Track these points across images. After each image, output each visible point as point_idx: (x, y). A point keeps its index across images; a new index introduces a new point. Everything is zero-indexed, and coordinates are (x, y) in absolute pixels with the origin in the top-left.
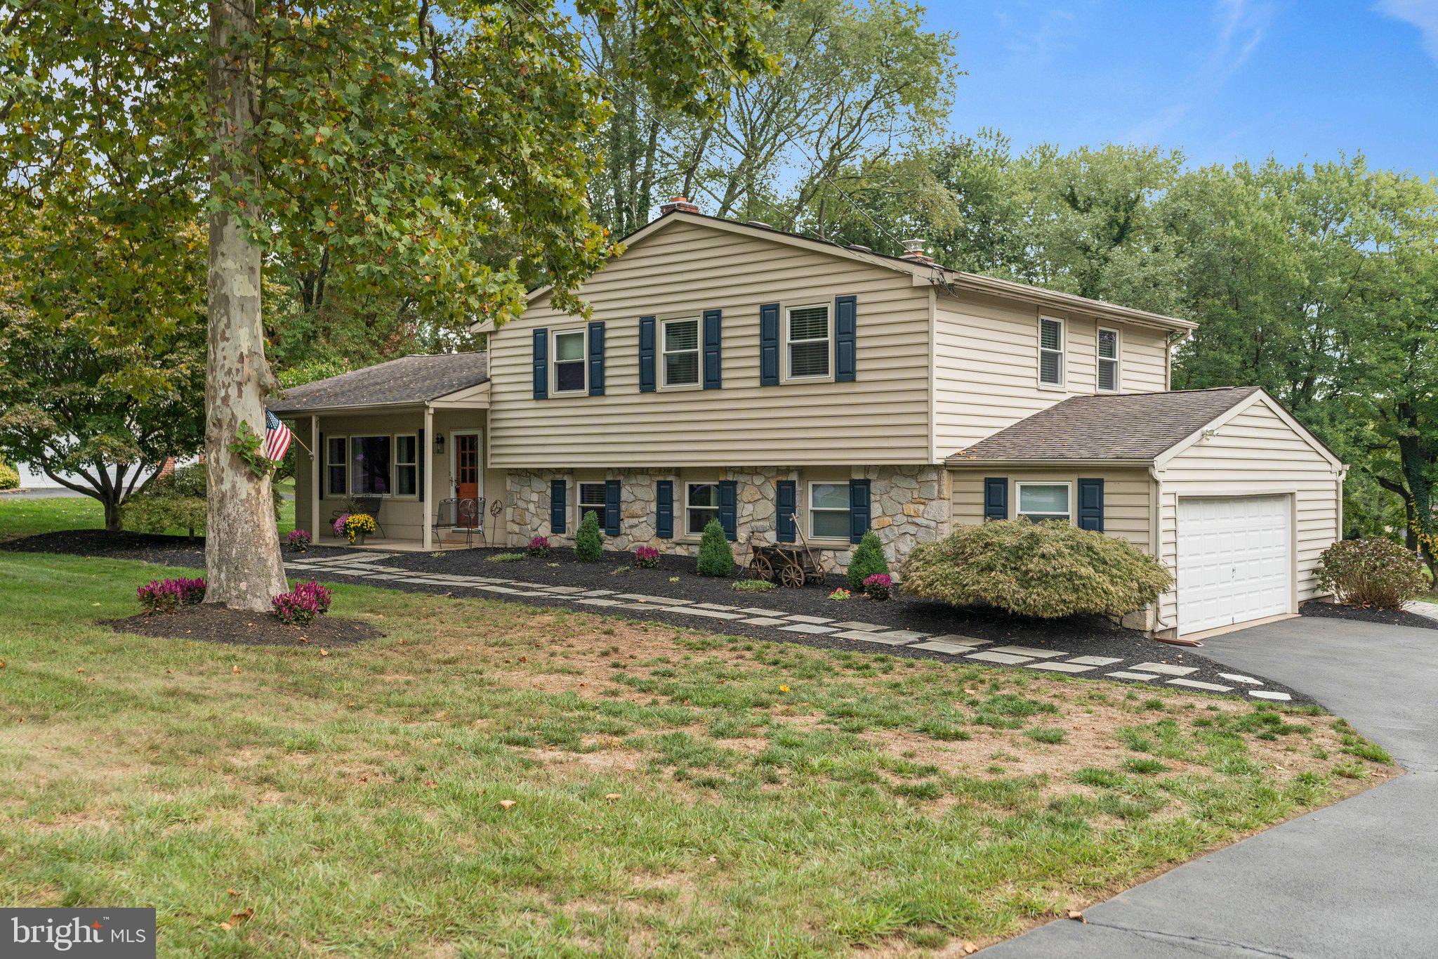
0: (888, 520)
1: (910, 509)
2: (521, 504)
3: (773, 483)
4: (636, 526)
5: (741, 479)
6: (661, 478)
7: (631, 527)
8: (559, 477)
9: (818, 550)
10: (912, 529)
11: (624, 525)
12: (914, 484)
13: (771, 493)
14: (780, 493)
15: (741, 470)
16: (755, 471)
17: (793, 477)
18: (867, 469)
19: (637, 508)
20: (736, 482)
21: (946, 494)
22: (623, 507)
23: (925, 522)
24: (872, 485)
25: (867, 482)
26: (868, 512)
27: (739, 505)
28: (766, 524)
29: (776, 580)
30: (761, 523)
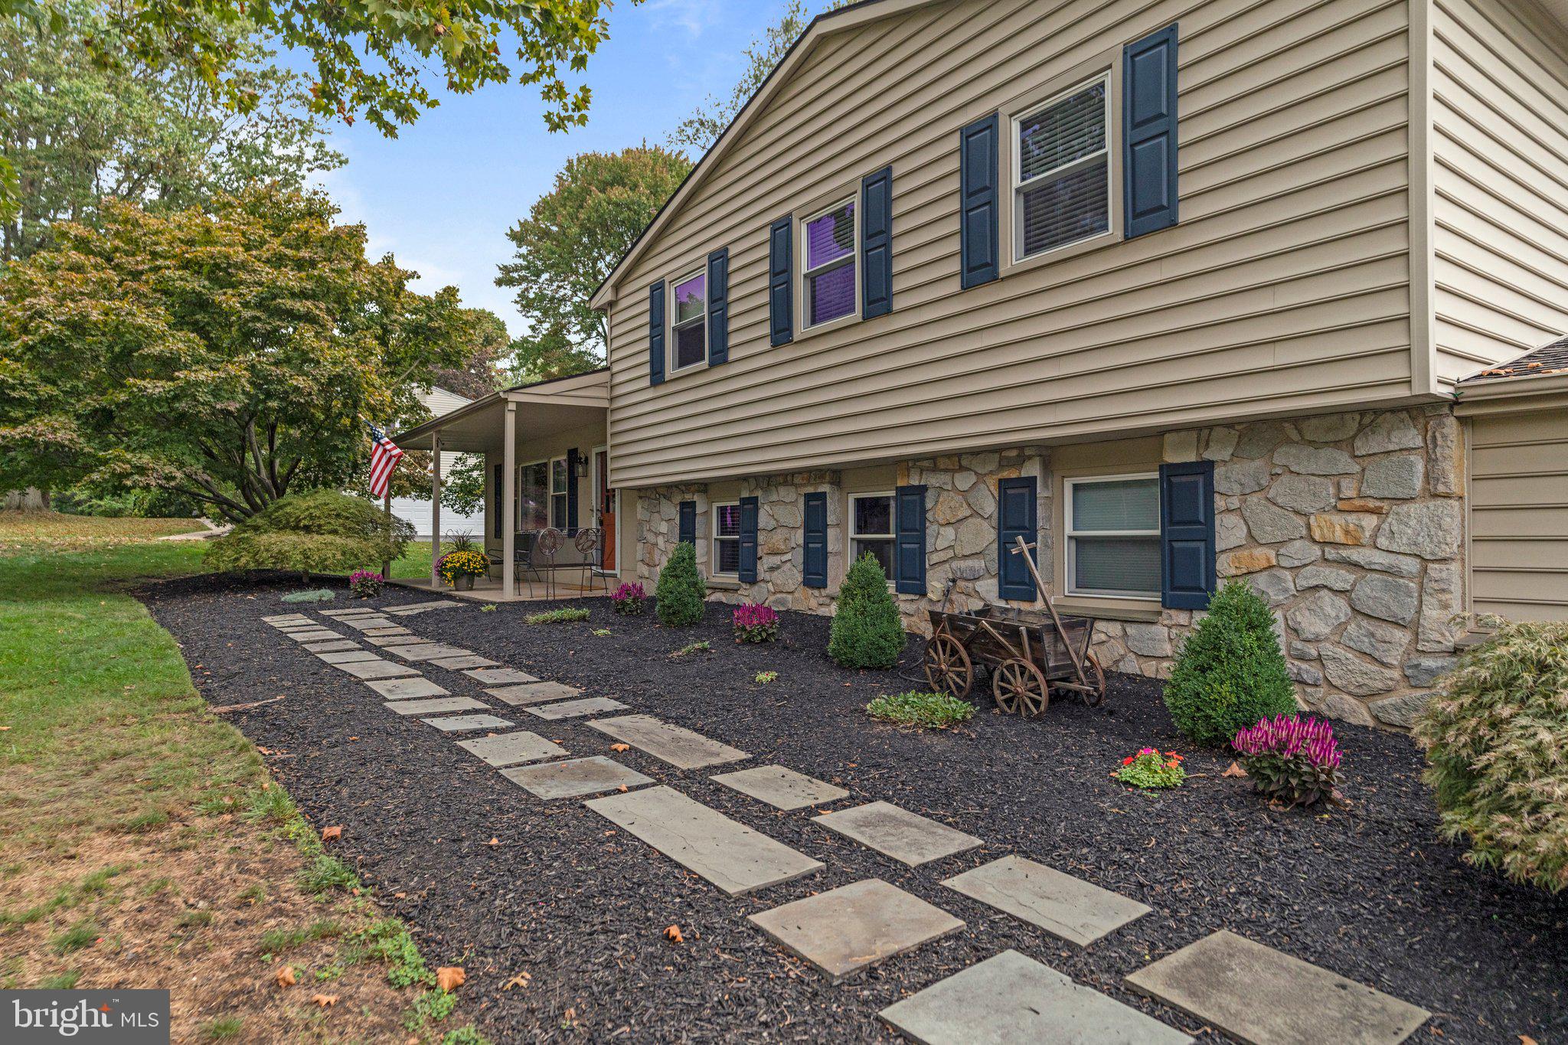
0: (1263, 555)
1: (1335, 526)
2: (651, 537)
3: (992, 483)
4: (778, 567)
5: (932, 480)
6: (810, 490)
7: (772, 569)
8: (688, 497)
9: (1083, 623)
10: (1341, 578)
11: (762, 567)
12: (1343, 462)
13: (990, 506)
14: (1004, 503)
15: (933, 462)
16: (955, 461)
17: (1032, 469)
18: (1203, 431)
19: (777, 539)
20: (923, 489)
21: (1454, 480)
22: (761, 538)
23: (1380, 559)
24: (1219, 472)
25: (1206, 468)
26: (1209, 539)
27: (931, 530)
28: (978, 564)
29: (980, 691)
30: (969, 563)
